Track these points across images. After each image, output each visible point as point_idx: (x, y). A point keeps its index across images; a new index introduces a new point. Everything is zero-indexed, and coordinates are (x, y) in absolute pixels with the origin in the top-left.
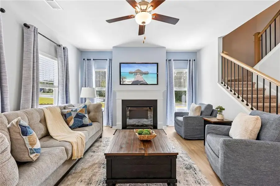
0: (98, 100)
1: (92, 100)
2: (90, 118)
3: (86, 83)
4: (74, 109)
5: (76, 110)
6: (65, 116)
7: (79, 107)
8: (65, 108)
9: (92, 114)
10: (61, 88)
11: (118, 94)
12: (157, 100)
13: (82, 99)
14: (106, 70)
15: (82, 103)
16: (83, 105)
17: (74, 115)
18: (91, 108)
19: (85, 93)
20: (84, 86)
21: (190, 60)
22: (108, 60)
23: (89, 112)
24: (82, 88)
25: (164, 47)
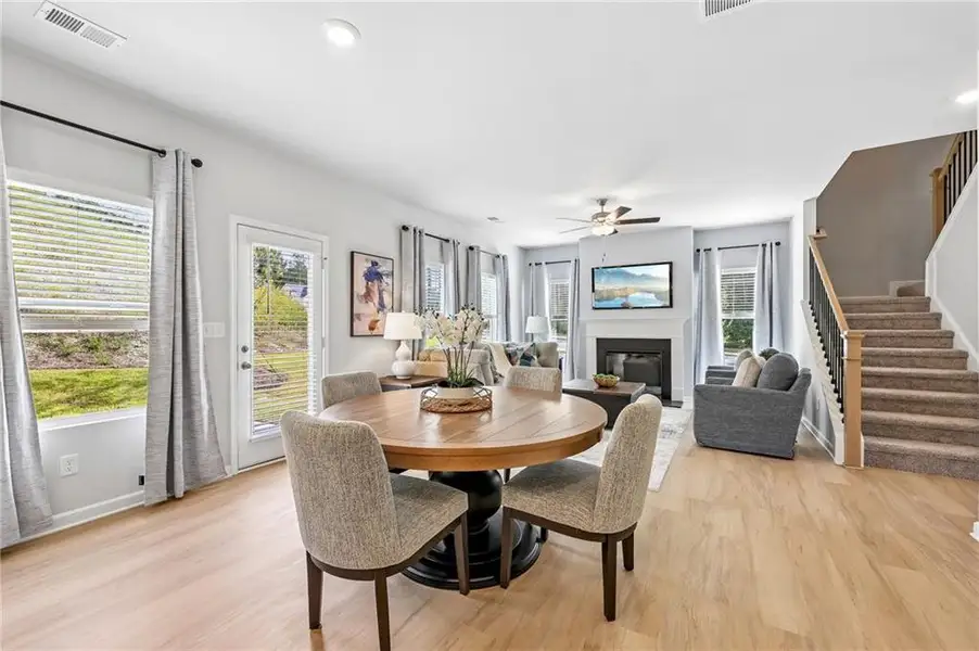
0: (552, 337)
1: (544, 335)
2: (539, 362)
3: (534, 308)
4: (520, 347)
5: (522, 349)
6: (510, 356)
7: (526, 346)
8: (508, 346)
9: (543, 357)
10: (500, 316)
11: (588, 327)
12: (670, 340)
13: (527, 335)
14: (569, 282)
15: (527, 340)
16: (530, 343)
17: (520, 355)
18: (542, 349)
19: (533, 325)
20: (530, 312)
21: (764, 245)
22: (573, 262)
23: (538, 356)
24: (530, 318)
25: (689, 227)
